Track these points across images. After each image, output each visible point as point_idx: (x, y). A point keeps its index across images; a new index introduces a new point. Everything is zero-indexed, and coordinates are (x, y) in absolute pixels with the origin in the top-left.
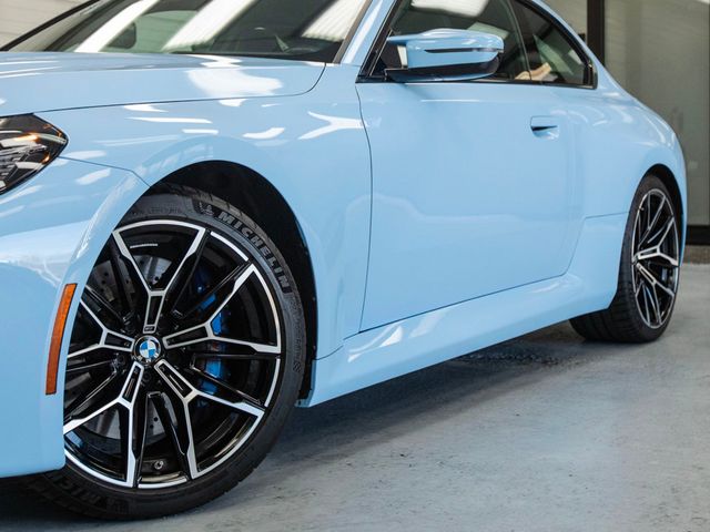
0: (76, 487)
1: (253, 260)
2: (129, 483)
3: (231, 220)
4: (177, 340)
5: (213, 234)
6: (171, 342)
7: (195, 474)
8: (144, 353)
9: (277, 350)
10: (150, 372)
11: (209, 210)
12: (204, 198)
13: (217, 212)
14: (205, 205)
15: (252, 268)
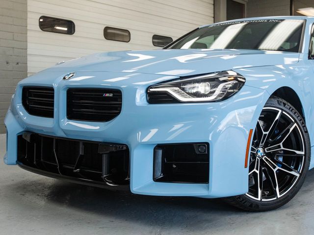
0: (243, 200)
1: (296, 121)
2: (259, 199)
3: (289, 107)
4: (270, 149)
5: (284, 112)
6: (268, 150)
7: (279, 196)
8: (259, 154)
9: (303, 153)
10: (261, 160)
11: (282, 104)
12: (280, 100)
13: (285, 104)
14: (281, 102)
15: (295, 124)
